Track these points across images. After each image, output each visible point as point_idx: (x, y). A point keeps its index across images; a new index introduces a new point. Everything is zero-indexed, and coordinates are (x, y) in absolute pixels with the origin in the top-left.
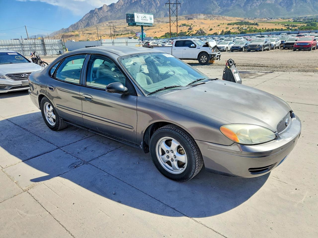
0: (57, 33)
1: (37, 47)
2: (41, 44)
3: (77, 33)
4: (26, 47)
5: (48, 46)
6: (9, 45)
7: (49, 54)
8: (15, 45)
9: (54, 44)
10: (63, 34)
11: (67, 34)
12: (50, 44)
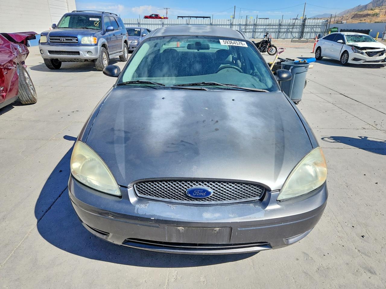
0: (348, 12)
1: (295, 28)
2: (300, 25)
3: (377, 11)
4: (283, 28)
5: (308, 28)
6: (268, 25)
7: (306, 38)
8: (273, 25)
9: (316, 26)
10: (356, 12)
11: (361, 13)
12: (311, 26)
